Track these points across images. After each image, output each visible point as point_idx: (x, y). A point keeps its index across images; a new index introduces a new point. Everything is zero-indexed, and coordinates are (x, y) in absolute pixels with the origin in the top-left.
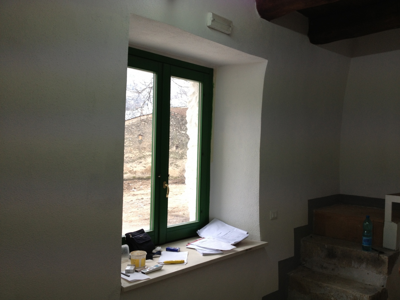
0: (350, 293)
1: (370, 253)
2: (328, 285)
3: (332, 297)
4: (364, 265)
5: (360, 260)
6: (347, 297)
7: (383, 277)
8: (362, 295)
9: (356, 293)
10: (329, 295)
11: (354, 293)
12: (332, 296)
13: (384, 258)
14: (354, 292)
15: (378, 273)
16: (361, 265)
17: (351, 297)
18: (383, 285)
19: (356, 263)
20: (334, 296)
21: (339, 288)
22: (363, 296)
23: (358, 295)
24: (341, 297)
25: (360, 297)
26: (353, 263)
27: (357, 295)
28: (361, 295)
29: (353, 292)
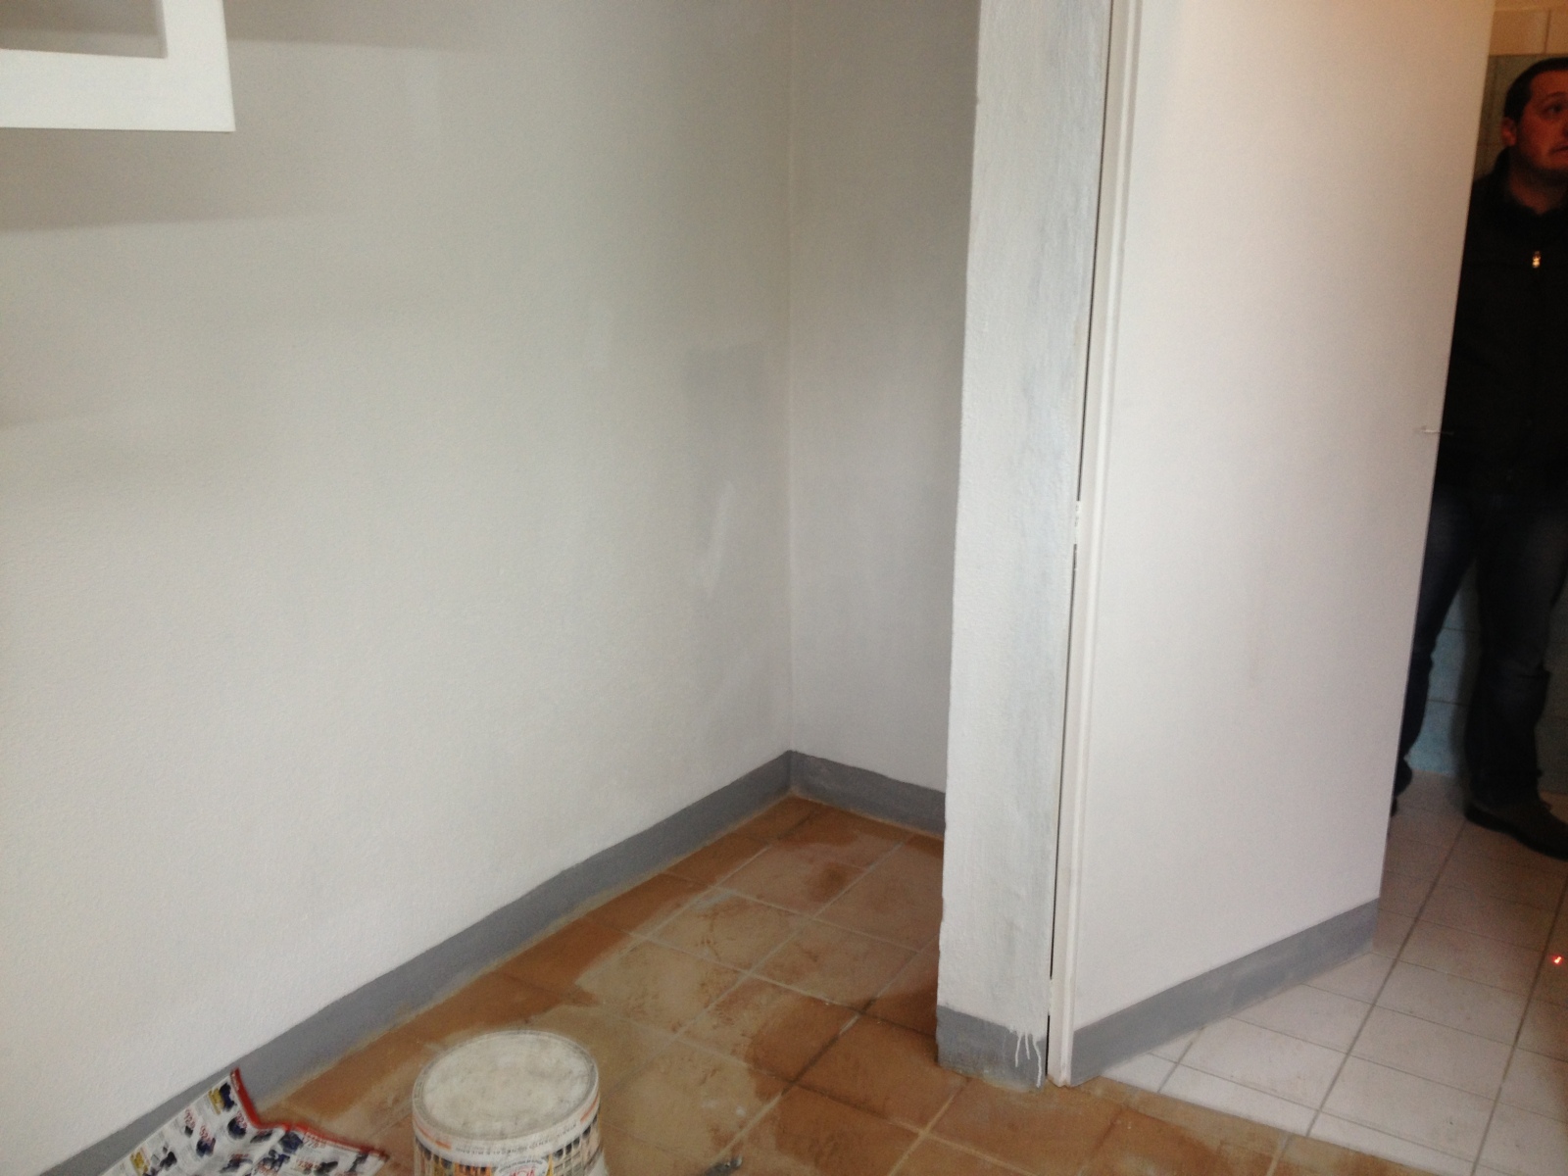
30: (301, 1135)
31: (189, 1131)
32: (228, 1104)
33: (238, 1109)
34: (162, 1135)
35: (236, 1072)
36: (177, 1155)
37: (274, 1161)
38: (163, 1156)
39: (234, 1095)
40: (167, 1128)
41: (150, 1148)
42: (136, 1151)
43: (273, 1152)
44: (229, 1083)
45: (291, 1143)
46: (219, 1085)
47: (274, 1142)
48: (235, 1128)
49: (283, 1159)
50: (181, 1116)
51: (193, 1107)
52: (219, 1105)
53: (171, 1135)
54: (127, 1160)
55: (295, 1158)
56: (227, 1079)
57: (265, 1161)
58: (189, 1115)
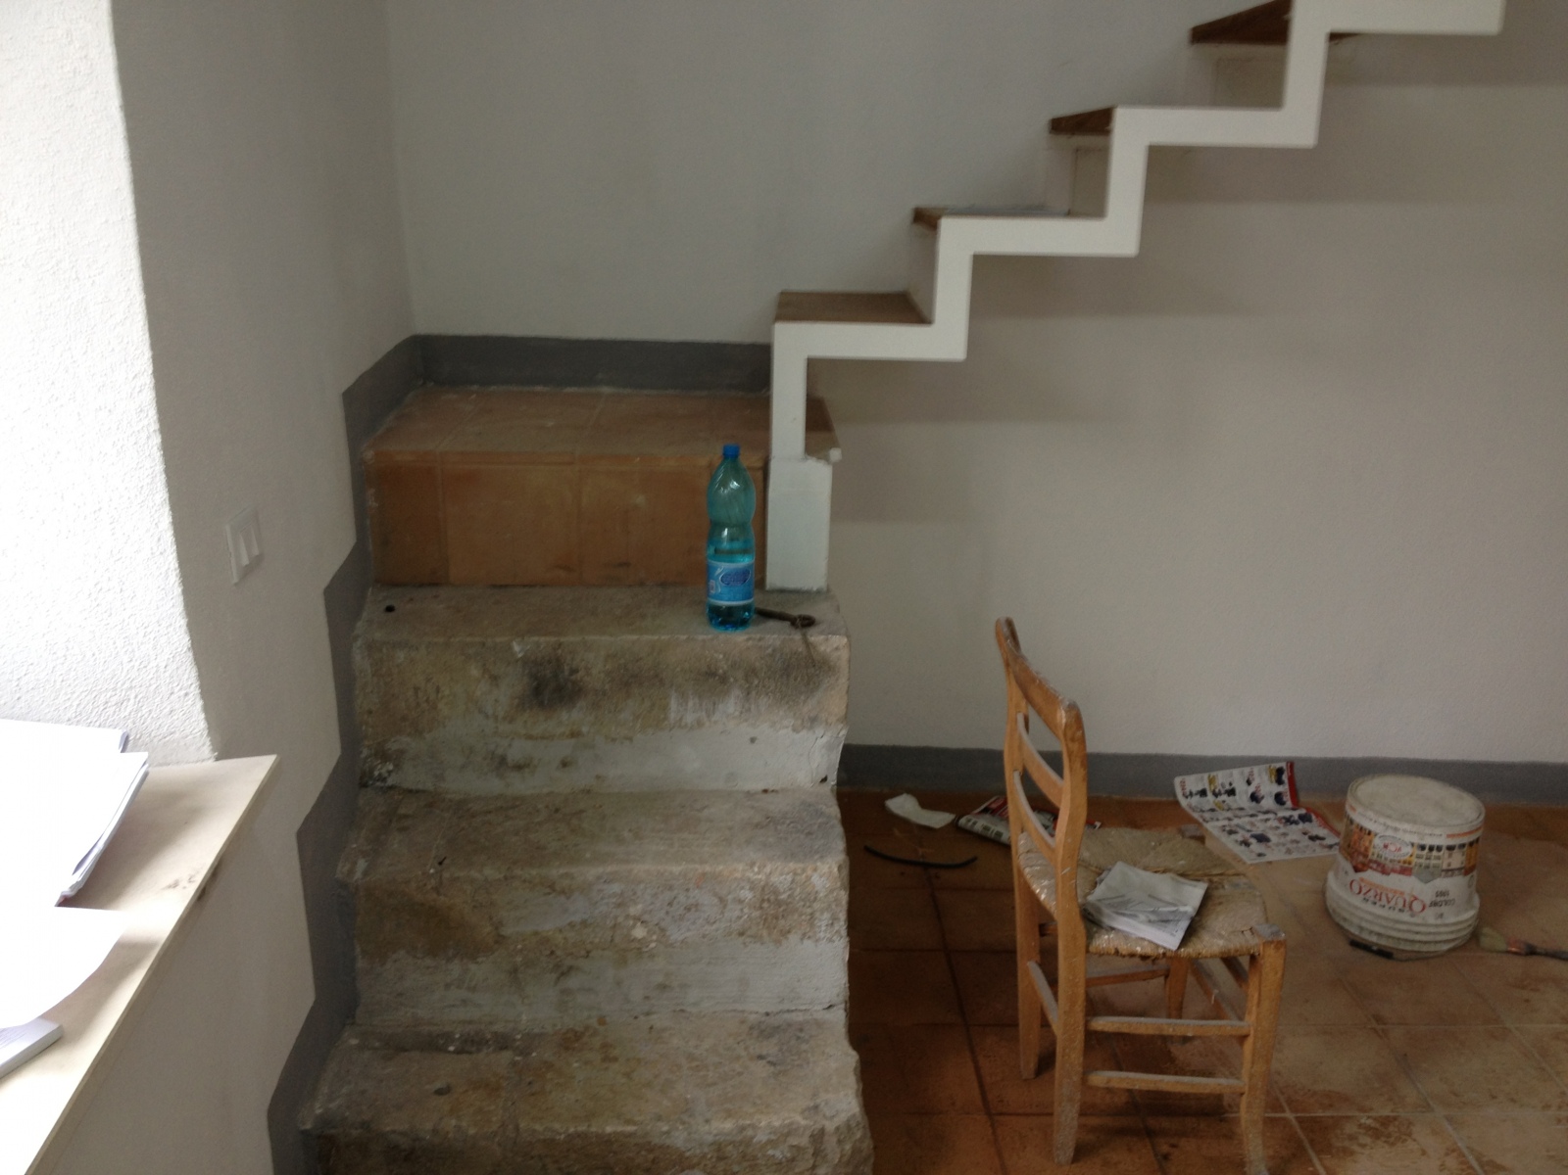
0: (738, 875)
1: (760, 640)
2: (609, 869)
3: (634, 926)
4: (731, 705)
5: (711, 681)
6: (721, 900)
7: (825, 739)
8: (804, 870)
9: (768, 869)
10: (620, 919)
11: (759, 873)
12: (637, 919)
13: (828, 650)
14: (756, 869)
15: (804, 728)
16: (714, 704)
17: (747, 894)
18: (824, 777)
19: (690, 704)
20: (646, 917)
21: (676, 869)
22: (809, 872)
23: (782, 874)
24: (688, 909)
25: (793, 881)
26: (673, 704)
27: (774, 879)
28: (795, 874)
29: (752, 865)
30: (1314, 817)
31: (1249, 783)
32: (1279, 782)
33: (1284, 788)
34: (1231, 775)
35: (1291, 764)
36: (1237, 791)
37: (1289, 821)
38: (1228, 787)
39: (1285, 777)
40: (1236, 772)
41: (1222, 778)
42: (1213, 774)
43: (1291, 816)
44: (1285, 767)
45: (1304, 818)
46: (1278, 765)
47: (1296, 814)
48: (1279, 798)
49: (1296, 823)
50: (1247, 770)
51: (1256, 769)
52: (1273, 779)
53: (1236, 777)
54: (1206, 776)
55: (1301, 826)
56: (1283, 765)
57: (1284, 818)
58: (1251, 774)
